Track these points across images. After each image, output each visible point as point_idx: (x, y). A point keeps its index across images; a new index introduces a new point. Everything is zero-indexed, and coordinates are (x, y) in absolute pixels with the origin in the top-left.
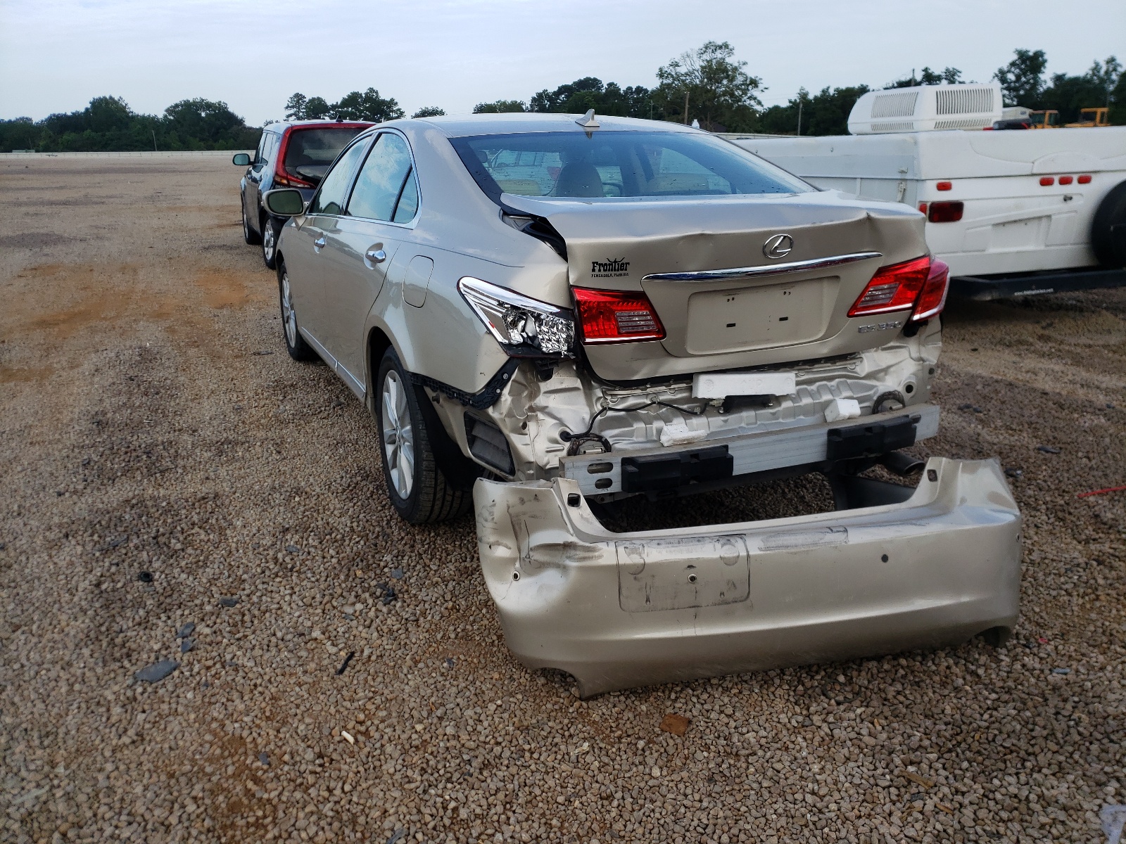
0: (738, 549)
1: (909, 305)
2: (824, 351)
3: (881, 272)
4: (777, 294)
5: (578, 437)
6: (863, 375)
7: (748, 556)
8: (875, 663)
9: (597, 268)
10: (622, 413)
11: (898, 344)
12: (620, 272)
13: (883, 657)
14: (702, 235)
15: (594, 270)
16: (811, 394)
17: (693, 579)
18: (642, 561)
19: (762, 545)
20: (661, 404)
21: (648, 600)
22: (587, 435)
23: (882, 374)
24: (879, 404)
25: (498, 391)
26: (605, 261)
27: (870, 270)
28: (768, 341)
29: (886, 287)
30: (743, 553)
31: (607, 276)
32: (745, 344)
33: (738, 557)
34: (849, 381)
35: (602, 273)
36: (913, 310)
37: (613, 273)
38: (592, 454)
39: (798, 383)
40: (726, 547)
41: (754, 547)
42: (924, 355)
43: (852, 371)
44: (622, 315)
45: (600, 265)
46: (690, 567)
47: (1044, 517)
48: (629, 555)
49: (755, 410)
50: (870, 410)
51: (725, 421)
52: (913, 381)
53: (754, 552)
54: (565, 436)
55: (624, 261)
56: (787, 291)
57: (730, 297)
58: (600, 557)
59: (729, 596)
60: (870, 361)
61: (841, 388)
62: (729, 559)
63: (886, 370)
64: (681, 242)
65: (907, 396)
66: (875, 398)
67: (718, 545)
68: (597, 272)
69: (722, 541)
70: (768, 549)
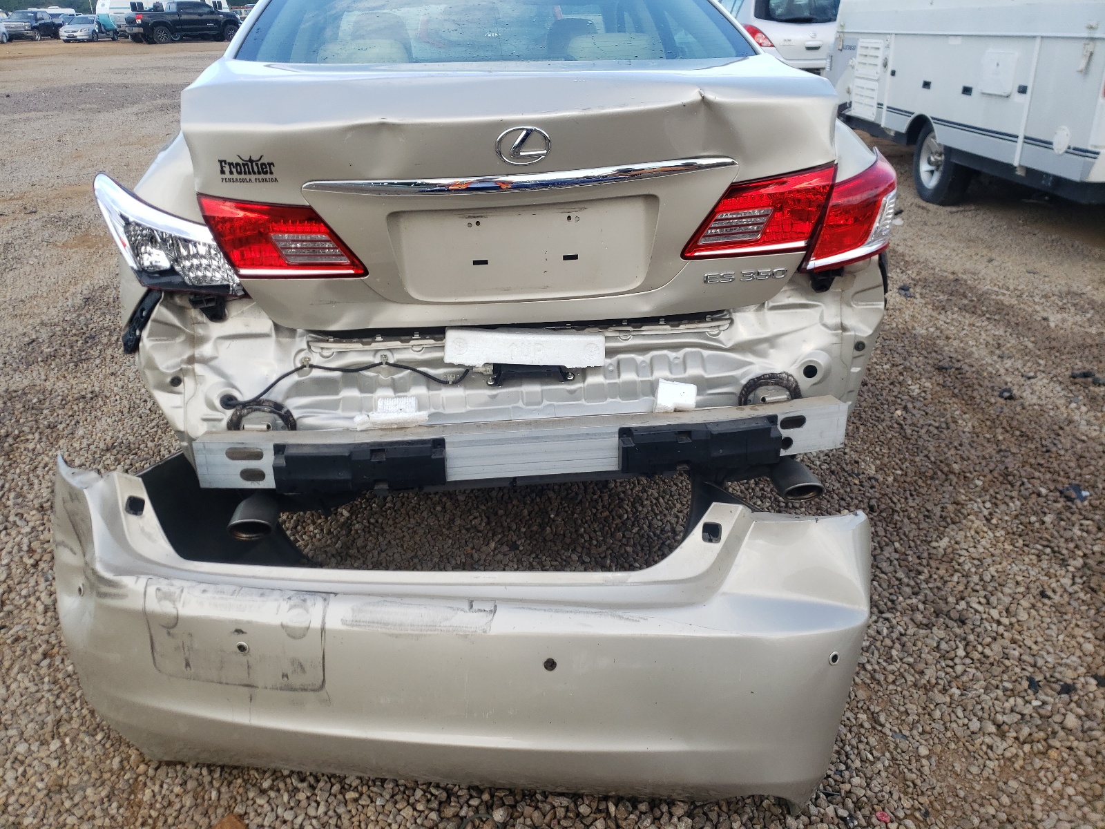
0: (312, 616)
1: (802, 244)
2: (643, 308)
3: (736, 191)
4: (555, 220)
5: (245, 405)
6: (729, 345)
7: (323, 630)
8: (565, 801)
9: (227, 169)
10: (338, 374)
11: (803, 301)
12: (263, 176)
13: (581, 796)
14: (382, 126)
15: (223, 172)
16: (637, 368)
17: (241, 648)
18: (174, 612)
19: (349, 616)
20: (399, 366)
21: (188, 665)
22: (256, 403)
23: (765, 346)
24: (748, 393)
25: (138, 333)
26: (236, 160)
27: (717, 186)
28: (545, 288)
29: (757, 212)
30: (316, 624)
31: (244, 181)
32: (508, 290)
33: (308, 628)
34: (706, 353)
35: (235, 176)
36: (809, 252)
37: (253, 177)
38: (252, 430)
39: (610, 353)
40: (296, 611)
41: (337, 615)
42: (848, 322)
43: (714, 338)
44: (283, 238)
45: (230, 164)
46: (239, 631)
47: (1067, 581)
48: (160, 600)
49: (542, 384)
50: (736, 399)
51: (494, 397)
52: (822, 360)
53: (334, 623)
54: (228, 402)
55: (264, 160)
56: (573, 215)
57: (473, 221)
58: (123, 596)
59: (296, 680)
60: (746, 325)
61: (689, 363)
62: (294, 628)
63: (771, 341)
64: (349, 135)
65: (805, 383)
66: (744, 382)
67: (285, 606)
68: (227, 175)
69: (295, 601)
70: (356, 623)
